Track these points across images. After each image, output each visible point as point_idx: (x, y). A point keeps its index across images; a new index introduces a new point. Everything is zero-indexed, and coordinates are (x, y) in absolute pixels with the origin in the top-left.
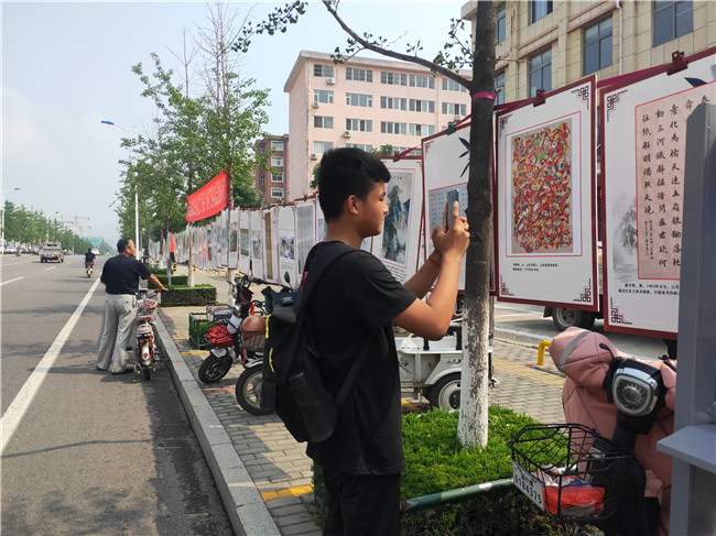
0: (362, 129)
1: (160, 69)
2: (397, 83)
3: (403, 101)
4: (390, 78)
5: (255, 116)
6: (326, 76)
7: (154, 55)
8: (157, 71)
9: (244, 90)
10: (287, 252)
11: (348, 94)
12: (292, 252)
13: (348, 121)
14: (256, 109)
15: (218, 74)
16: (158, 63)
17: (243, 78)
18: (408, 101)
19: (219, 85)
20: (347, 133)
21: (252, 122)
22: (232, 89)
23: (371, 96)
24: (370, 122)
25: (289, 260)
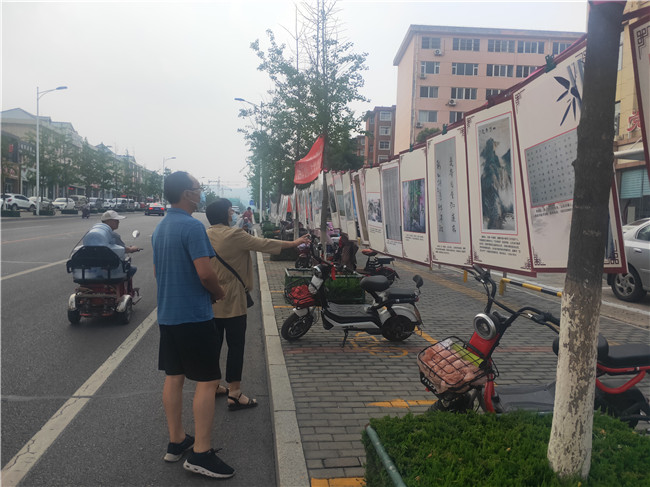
0: (467, 97)
1: (274, 44)
2: (504, 50)
3: (510, 67)
4: (498, 46)
5: (350, 80)
6: (433, 47)
7: (269, 31)
8: (271, 46)
9: (341, 55)
10: (375, 215)
11: (454, 64)
12: (380, 214)
13: (453, 90)
14: (353, 73)
15: (318, 42)
16: (272, 38)
17: (342, 42)
18: (515, 68)
19: (318, 52)
20: (452, 101)
21: (348, 87)
22: (330, 55)
23: (476, 65)
24: (474, 90)
25: (376, 223)
